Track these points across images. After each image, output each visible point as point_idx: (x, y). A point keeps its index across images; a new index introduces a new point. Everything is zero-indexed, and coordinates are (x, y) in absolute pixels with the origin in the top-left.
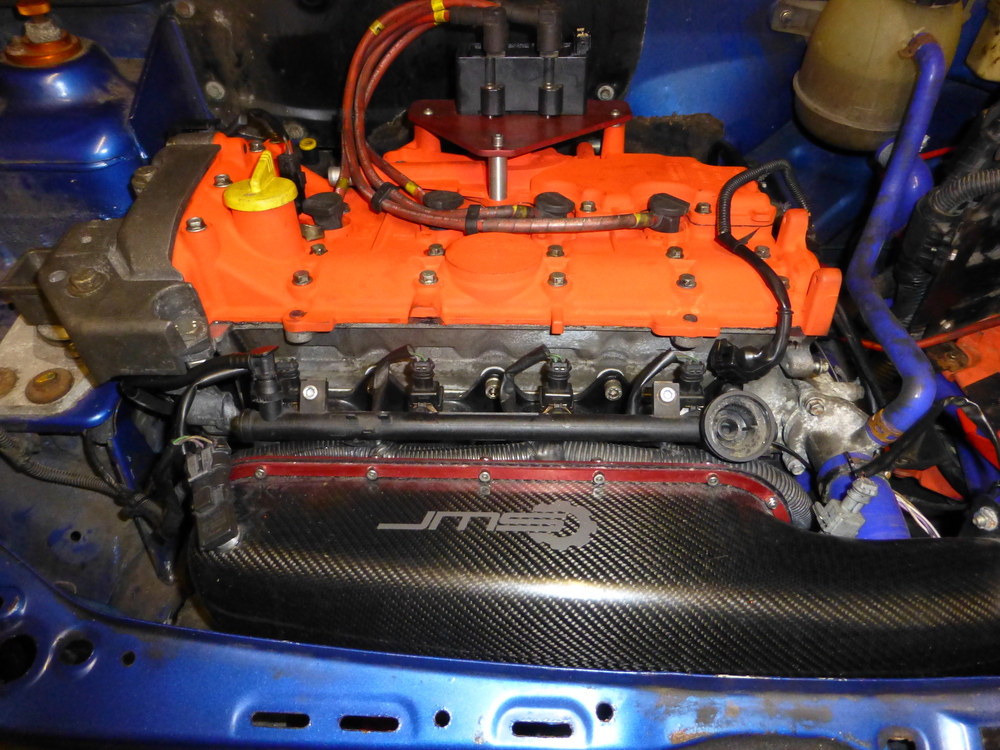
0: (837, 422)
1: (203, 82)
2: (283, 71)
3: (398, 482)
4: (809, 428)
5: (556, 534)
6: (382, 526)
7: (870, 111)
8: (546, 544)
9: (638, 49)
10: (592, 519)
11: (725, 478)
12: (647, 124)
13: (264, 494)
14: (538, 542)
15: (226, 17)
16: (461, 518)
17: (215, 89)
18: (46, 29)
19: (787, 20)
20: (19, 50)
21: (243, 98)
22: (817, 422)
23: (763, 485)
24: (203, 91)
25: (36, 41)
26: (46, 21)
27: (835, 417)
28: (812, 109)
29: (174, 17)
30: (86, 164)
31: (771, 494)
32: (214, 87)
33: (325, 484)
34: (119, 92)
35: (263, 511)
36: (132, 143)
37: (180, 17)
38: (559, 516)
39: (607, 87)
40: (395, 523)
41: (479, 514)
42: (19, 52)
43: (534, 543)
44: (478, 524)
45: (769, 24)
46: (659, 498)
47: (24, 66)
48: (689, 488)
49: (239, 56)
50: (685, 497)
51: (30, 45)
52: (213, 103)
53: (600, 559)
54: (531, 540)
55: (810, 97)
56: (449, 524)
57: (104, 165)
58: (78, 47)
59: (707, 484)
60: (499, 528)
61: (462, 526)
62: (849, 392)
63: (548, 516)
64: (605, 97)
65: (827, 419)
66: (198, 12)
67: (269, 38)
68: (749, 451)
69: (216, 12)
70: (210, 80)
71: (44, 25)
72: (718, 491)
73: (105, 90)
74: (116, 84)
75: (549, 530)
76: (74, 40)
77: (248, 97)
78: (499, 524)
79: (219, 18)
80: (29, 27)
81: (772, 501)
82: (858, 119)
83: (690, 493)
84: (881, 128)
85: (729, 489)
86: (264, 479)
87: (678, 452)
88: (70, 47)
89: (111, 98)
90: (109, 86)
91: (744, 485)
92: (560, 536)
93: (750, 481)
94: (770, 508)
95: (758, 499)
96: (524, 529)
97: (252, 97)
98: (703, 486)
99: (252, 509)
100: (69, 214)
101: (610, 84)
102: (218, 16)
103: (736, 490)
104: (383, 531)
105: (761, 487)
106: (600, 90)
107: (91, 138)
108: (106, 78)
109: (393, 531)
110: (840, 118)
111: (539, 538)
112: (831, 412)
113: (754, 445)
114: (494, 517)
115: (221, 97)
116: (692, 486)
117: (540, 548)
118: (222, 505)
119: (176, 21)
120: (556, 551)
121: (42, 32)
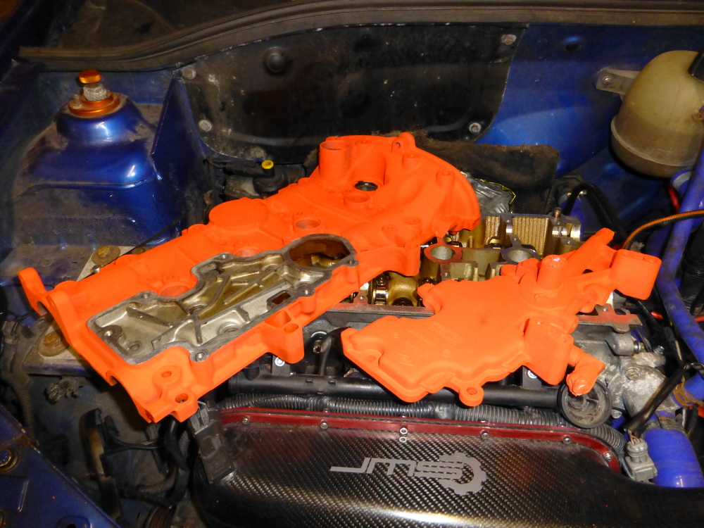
0: (648, 385)
1: (197, 120)
2: (253, 114)
3: (342, 432)
4: (626, 387)
5: (457, 481)
6: (334, 469)
7: (669, 153)
8: (450, 489)
9: (500, 99)
10: (482, 469)
11: (575, 439)
12: (504, 150)
13: (248, 437)
14: (445, 487)
15: (216, 78)
16: (388, 464)
17: (205, 125)
18: (97, 91)
19: (607, 84)
20: (78, 105)
21: (224, 131)
22: (633, 383)
23: (602, 444)
24: (197, 127)
25: (90, 99)
26: (97, 86)
27: (647, 382)
28: (626, 148)
29: (181, 78)
30: (121, 185)
31: (608, 450)
32: (206, 124)
33: (291, 431)
34: (144, 133)
35: (249, 452)
36: (151, 169)
37: (185, 79)
38: (458, 465)
39: (476, 124)
40: (343, 466)
41: (401, 462)
42: (79, 107)
43: (442, 488)
44: (401, 470)
45: (594, 85)
46: (528, 452)
47: (82, 117)
48: (549, 445)
49: (224, 104)
50: (547, 452)
51: (86, 102)
52: (204, 134)
53: (490, 504)
54: (440, 486)
55: (625, 139)
56: (380, 468)
57: (132, 186)
58: (118, 102)
59: (562, 442)
60: (417, 474)
61: (390, 472)
62: (655, 360)
63: (450, 465)
64: (474, 130)
65: (640, 382)
66: (198, 75)
67: (244, 93)
68: (592, 419)
69: (210, 76)
70: (202, 119)
71: (96, 89)
72: (569, 448)
73: (135, 131)
74: (142, 127)
75: (452, 477)
76: (115, 98)
77: (227, 130)
78: (416, 470)
79: (212, 79)
80: (86, 90)
81: (608, 456)
82: (659, 157)
83: (551, 450)
84: (677, 164)
85: (578, 447)
86: (247, 425)
87: (537, 416)
88: (113, 102)
89: (139, 137)
90: (137, 129)
91: (589, 444)
92: (460, 483)
93: (593, 441)
94: (607, 460)
95: (598, 453)
96: (433, 476)
97: (230, 130)
98: (560, 443)
99: (241, 450)
100: (107, 217)
101: (479, 122)
102: (211, 78)
103: (583, 447)
104: (335, 473)
105: (600, 445)
106: (471, 125)
107: (125, 167)
108: (135, 123)
109: (342, 474)
110: (647, 156)
111: (446, 484)
112: (643, 377)
113: (596, 415)
114: (411, 464)
115: (209, 130)
116: (552, 443)
117: (447, 492)
118: (221, 450)
119: (182, 81)
120: (458, 496)
121: (94, 94)
